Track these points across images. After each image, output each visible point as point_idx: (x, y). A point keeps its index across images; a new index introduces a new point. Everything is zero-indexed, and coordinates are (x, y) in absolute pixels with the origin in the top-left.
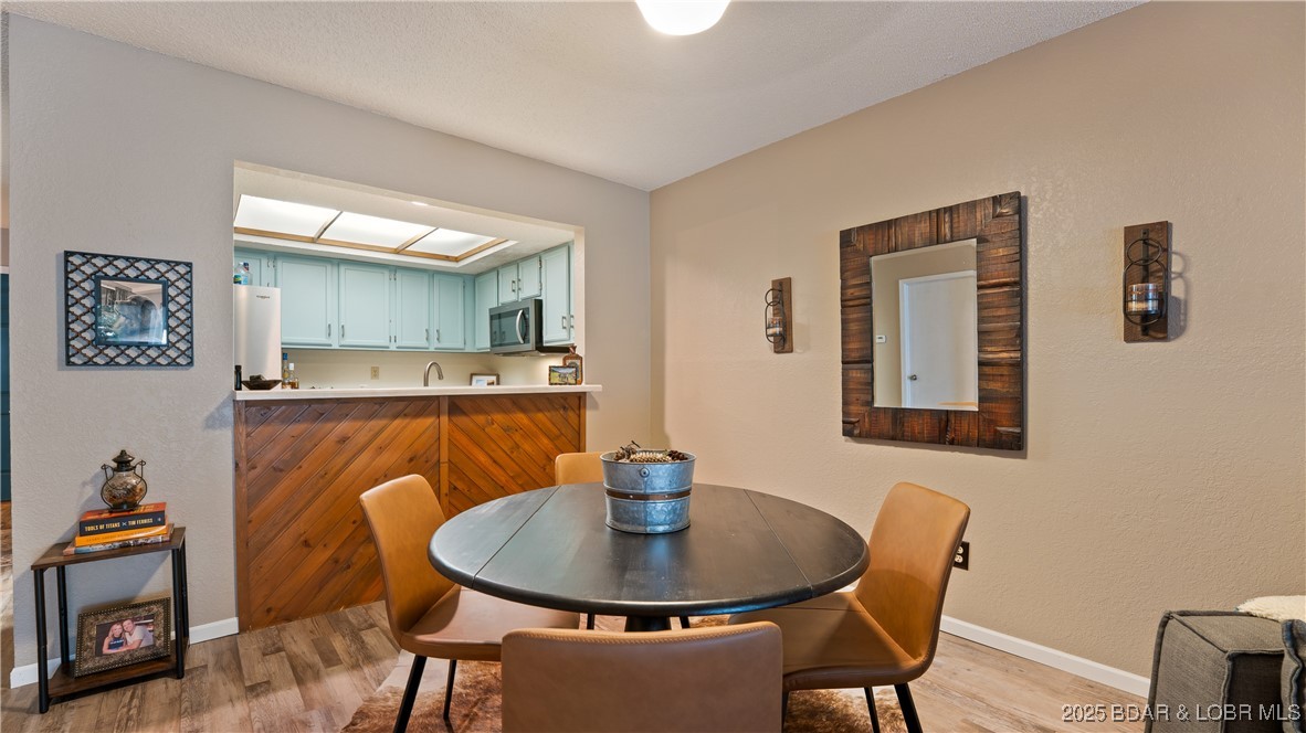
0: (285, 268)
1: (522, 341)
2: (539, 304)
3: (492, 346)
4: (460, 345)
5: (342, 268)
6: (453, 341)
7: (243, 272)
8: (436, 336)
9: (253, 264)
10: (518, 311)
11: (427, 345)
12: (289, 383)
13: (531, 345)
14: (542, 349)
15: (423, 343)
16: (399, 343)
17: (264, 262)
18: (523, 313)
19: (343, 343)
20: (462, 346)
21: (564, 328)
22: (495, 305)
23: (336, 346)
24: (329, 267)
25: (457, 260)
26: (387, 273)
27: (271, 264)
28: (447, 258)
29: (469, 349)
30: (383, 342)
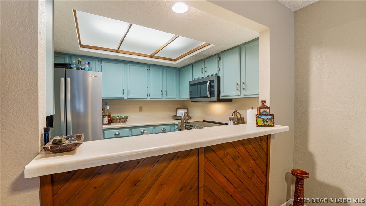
0: (105, 65)
1: (209, 96)
2: (219, 78)
3: (191, 98)
4: (174, 97)
5: (129, 65)
6: (172, 95)
7: (87, 66)
8: (165, 94)
9: (92, 63)
10: (207, 81)
11: (161, 97)
12: (107, 115)
13: (215, 98)
14: (220, 100)
15: (160, 96)
16: (151, 97)
17: (97, 62)
18: (210, 83)
19: (129, 97)
20: (175, 98)
21: (238, 89)
22: (191, 80)
23: (126, 99)
24: (123, 65)
25: (175, 60)
26: (146, 67)
27: (100, 63)
28: (171, 60)
29: (178, 99)
30: (144, 96)
